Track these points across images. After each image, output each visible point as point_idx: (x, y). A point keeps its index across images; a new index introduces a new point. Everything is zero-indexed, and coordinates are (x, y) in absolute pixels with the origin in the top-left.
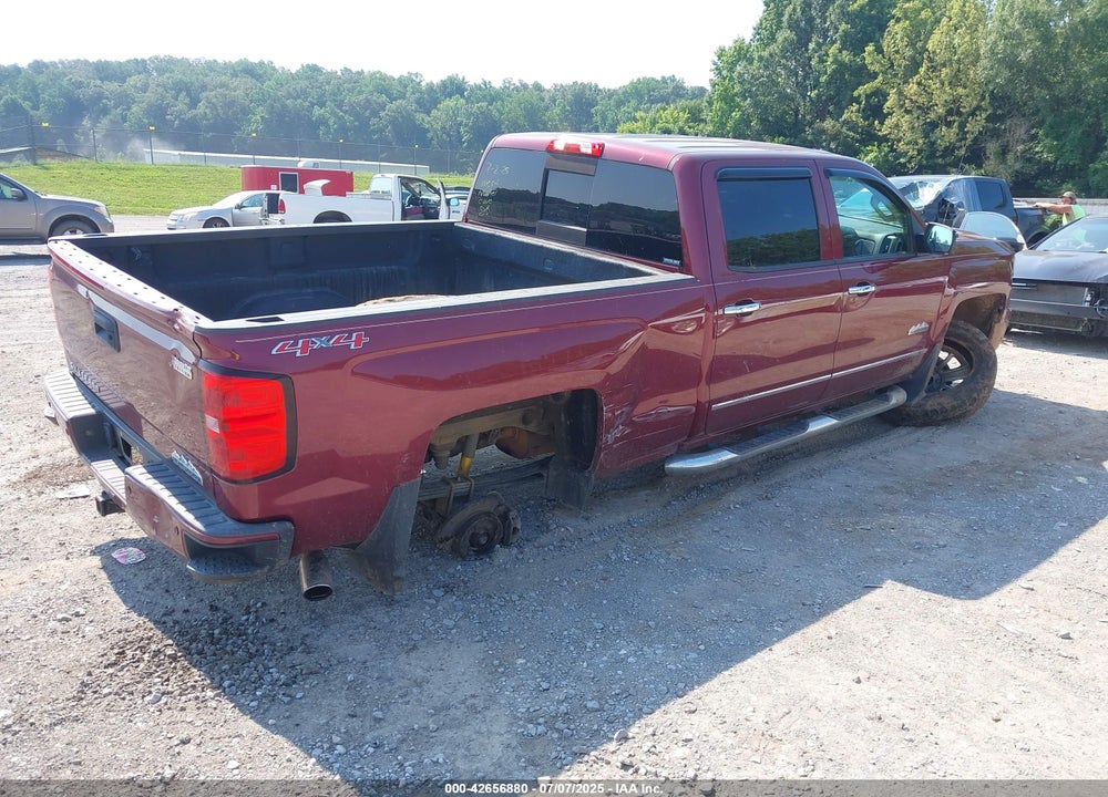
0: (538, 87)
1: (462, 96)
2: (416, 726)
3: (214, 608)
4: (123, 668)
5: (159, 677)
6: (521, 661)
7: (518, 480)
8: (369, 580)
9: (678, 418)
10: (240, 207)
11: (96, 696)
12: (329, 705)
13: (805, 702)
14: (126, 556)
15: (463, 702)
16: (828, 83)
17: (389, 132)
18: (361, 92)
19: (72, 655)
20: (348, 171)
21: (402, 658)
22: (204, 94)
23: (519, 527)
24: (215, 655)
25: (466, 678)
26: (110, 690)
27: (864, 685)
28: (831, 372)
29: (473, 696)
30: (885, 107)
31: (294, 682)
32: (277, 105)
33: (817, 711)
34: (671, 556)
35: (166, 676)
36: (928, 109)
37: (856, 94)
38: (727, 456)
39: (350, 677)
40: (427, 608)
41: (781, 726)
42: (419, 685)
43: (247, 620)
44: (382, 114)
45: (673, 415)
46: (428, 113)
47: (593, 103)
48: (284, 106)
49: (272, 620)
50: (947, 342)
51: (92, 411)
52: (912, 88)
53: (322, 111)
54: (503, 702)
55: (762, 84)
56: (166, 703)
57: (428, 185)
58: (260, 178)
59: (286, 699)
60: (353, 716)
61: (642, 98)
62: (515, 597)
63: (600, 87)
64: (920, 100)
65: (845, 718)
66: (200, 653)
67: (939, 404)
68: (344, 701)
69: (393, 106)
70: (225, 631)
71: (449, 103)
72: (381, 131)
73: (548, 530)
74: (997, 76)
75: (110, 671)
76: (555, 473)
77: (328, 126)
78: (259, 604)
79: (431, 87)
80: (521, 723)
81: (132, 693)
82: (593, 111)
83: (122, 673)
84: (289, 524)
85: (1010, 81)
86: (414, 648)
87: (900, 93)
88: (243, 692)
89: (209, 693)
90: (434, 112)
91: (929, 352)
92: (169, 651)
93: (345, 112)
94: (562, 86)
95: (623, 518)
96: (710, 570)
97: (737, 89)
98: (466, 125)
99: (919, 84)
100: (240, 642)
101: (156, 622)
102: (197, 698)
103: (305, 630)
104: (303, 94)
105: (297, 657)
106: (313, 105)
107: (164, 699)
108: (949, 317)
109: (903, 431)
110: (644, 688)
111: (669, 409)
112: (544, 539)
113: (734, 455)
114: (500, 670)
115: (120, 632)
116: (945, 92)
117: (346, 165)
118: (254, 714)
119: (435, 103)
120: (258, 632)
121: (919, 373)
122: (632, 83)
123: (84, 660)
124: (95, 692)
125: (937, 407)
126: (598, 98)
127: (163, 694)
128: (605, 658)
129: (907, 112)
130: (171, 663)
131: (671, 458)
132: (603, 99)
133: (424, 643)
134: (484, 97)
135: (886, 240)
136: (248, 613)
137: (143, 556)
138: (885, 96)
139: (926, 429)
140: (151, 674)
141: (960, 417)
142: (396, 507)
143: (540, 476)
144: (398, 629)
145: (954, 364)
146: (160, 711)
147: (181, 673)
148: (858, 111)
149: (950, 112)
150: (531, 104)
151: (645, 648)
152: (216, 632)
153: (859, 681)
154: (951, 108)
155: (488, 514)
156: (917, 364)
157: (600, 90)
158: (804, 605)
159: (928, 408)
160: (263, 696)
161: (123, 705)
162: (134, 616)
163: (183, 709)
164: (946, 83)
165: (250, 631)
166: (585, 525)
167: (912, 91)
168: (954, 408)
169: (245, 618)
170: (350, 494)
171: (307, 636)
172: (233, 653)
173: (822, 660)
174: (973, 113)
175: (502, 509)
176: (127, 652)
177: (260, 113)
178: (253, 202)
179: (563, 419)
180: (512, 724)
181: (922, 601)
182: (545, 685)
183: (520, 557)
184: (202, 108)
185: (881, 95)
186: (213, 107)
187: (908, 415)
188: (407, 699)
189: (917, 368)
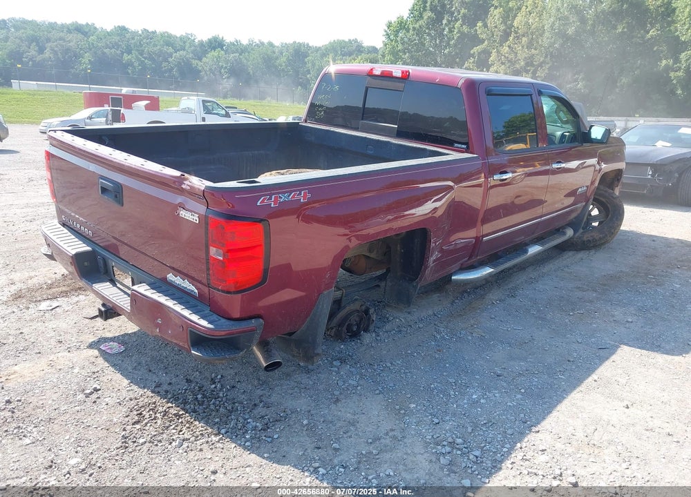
0: (271, 44)
1: (222, 49)
2: (364, 452)
3: (188, 381)
4: (146, 424)
5: (174, 429)
6: (413, 406)
7: (368, 289)
8: (294, 356)
9: (465, 247)
10: (90, 118)
11: (136, 444)
12: (298, 442)
13: (602, 422)
14: (111, 349)
15: (387, 434)
16: (455, 45)
17: (175, 72)
18: (155, 45)
19: (104, 418)
20: (156, 96)
21: (333, 407)
22: (49, 44)
23: (374, 319)
24: (204, 412)
25: (381, 418)
26: (144, 440)
27: (631, 409)
28: (541, 217)
29: (392, 430)
30: (490, 60)
31: (268, 428)
32: (99, 52)
33: (613, 428)
34: (474, 335)
35: (179, 428)
36: (515, 62)
37: (472, 52)
38: (487, 271)
39: (305, 422)
40: (333, 373)
41: (596, 438)
42: (353, 425)
43: (215, 387)
44: (170, 60)
45: (462, 245)
46: (200, 59)
47: (306, 55)
48: (104, 53)
49: (233, 387)
50: (595, 200)
51: (88, 248)
52: (505, 49)
53: (129, 57)
54: (413, 432)
55: (415, 44)
56: (188, 447)
57: (218, 105)
58: (97, 100)
59: (269, 440)
60: (319, 448)
61: (337, 52)
62: (389, 365)
63: (310, 45)
64: (510, 57)
65: (631, 430)
66: (194, 411)
67: (591, 236)
68: (307, 439)
69: (178, 54)
70: (204, 396)
71: (214, 54)
72: (171, 70)
73: (389, 321)
74: (554, 43)
75: (138, 426)
76: (390, 284)
77: (134, 67)
78: (219, 377)
79: (201, 44)
80: (432, 445)
81: (160, 441)
82: (306, 60)
83: (147, 428)
84: (261, 320)
85: (562, 45)
86: (338, 400)
87: (498, 52)
88: (236, 436)
89: (215, 439)
90: (204, 59)
91: (586, 204)
92: (173, 411)
93: (145, 58)
94: (286, 44)
95: (430, 312)
96: (502, 342)
97: (400, 47)
98: (226, 68)
99: (509, 47)
100: (218, 403)
101: (153, 392)
102: (207, 442)
103: (259, 392)
104: (116, 45)
105: (260, 410)
106: (123, 53)
107: (185, 445)
108: (596, 184)
109: (570, 253)
110: (500, 419)
111: (462, 241)
112: (388, 327)
113: (493, 270)
114: (402, 412)
115: (131, 400)
116: (525, 52)
117: (153, 92)
118: (251, 449)
119: (205, 53)
120: (227, 395)
121: (579, 218)
122: (330, 43)
123: (115, 420)
124: (134, 442)
125: (591, 239)
126: (309, 52)
127: (184, 440)
128: (466, 401)
129: (503, 63)
130: (178, 419)
131: (455, 273)
132: (312, 53)
133: (342, 396)
134: (237, 50)
135: (563, 136)
136: (214, 383)
137: (123, 348)
138: (489, 54)
139: (582, 252)
140: (168, 427)
141: (603, 244)
142: (320, 307)
143: (378, 286)
144: (321, 387)
145: (595, 212)
146: (186, 452)
147: (188, 425)
148: (474, 62)
149: (527, 64)
150: (267, 55)
151: (487, 393)
152: (199, 396)
153: (628, 408)
154: (528, 62)
155: (358, 311)
156: (579, 212)
157: (310, 47)
158: (569, 361)
159: (585, 238)
160: (252, 438)
161: (159, 449)
162: (135, 388)
163: (201, 450)
164: (525, 47)
165: (221, 395)
166: (410, 318)
167: (505, 51)
168: (600, 239)
169: (213, 386)
170: (296, 299)
171: (262, 396)
172: (217, 411)
173: (599, 395)
174: (541, 65)
175: (363, 308)
176: (144, 413)
177: (87, 57)
178: (98, 115)
179: (399, 249)
180: (426, 447)
181: (637, 356)
182: (436, 421)
183: (379, 338)
184: (47, 54)
185: (487, 53)
186: (55, 53)
187: (573, 244)
188: (349, 434)
189: (579, 215)
